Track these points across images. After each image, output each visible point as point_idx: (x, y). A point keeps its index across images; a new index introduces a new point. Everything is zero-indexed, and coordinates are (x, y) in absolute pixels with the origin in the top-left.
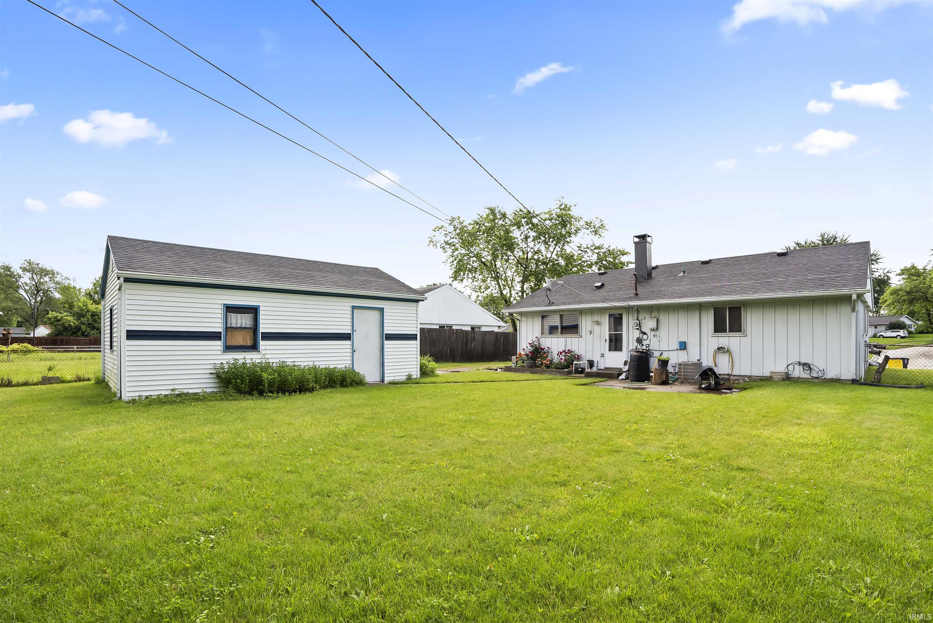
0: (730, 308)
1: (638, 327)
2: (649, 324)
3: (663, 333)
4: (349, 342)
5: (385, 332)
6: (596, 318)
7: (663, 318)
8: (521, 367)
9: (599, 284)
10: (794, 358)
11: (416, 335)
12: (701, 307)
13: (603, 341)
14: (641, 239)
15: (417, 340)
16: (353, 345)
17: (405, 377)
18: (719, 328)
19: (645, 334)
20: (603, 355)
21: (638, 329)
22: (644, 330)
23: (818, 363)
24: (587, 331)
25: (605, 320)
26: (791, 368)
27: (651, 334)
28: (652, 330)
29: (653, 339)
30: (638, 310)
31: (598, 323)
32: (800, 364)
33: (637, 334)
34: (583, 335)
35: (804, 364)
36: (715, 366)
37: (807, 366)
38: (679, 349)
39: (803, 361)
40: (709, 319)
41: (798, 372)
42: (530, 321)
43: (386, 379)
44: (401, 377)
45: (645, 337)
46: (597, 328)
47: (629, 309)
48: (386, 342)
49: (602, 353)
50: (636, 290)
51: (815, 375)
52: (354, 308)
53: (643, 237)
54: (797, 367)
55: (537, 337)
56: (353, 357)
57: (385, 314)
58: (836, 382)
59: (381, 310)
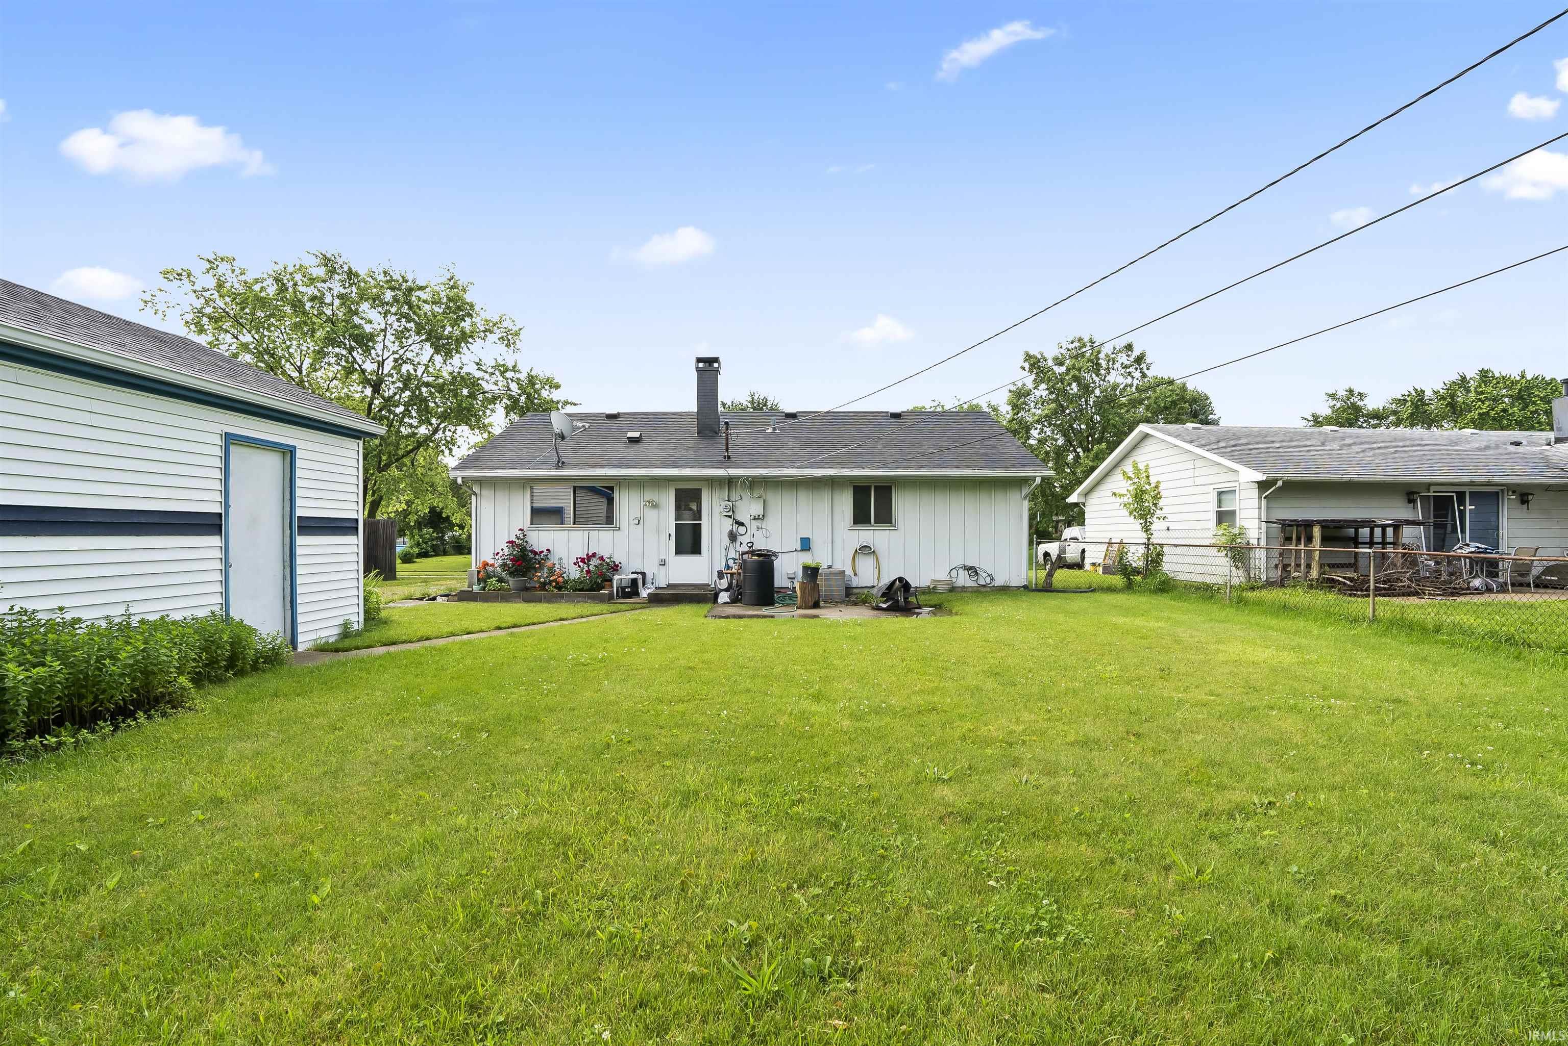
0: (875, 487)
1: (730, 514)
2: (748, 508)
3: (772, 523)
4: (214, 541)
5: (299, 513)
6: (650, 495)
7: (775, 499)
8: (499, 590)
9: (637, 435)
10: (959, 562)
11: (357, 520)
12: (833, 483)
13: (664, 537)
14: (707, 364)
15: (357, 533)
16: (226, 549)
17: (336, 631)
18: (861, 518)
19: (742, 524)
20: (663, 563)
21: (730, 517)
22: (740, 518)
23: (985, 565)
24: (631, 519)
25: (669, 500)
26: (954, 573)
27: (752, 526)
28: (755, 519)
29: (759, 534)
30: (730, 482)
31: (655, 506)
32: (965, 567)
33: (728, 525)
34: (624, 524)
35: (970, 568)
36: (855, 574)
37: (972, 570)
38: (799, 549)
39: (969, 564)
40: (845, 503)
41: (963, 579)
42: (502, 496)
43: (300, 638)
44: (329, 633)
45: (742, 530)
46: (651, 515)
47: (712, 482)
48: (300, 540)
49: (663, 558)
50: (727, 449)
51: (982, 582)
52: (230, 440)
53: (710, 362)
54: (961, 571)
55: (521, 530)
56: (226, 583)
57: (299, 463)
58: (1005, 590)
59: (289, 453)
